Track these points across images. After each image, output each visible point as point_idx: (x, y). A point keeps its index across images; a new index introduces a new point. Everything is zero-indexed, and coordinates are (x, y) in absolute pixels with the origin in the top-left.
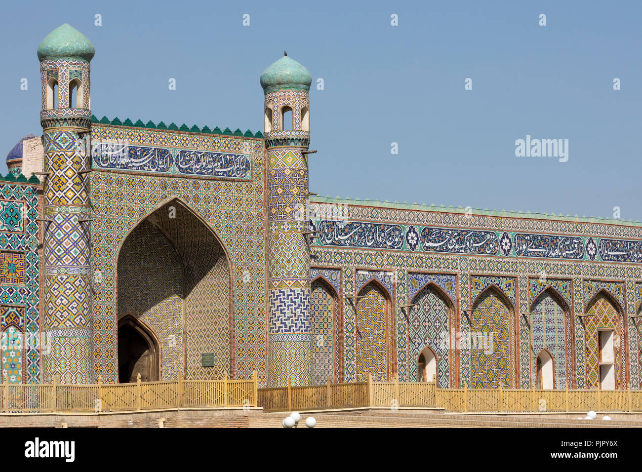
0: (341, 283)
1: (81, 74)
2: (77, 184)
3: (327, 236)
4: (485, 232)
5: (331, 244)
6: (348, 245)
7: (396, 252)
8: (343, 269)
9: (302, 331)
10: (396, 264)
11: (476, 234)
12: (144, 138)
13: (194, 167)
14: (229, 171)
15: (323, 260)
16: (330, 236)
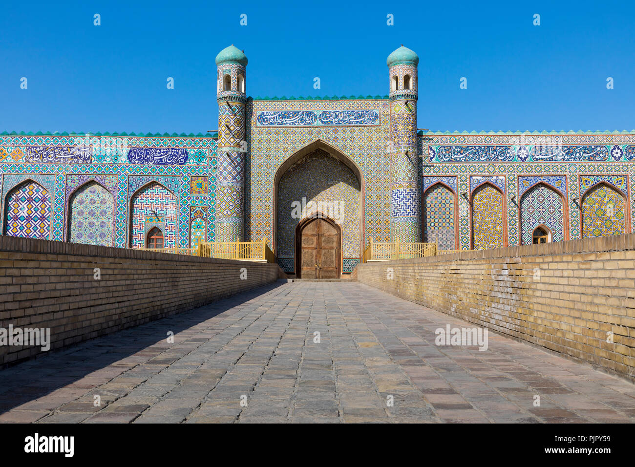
0: (457, 185)
1: (230, 71)
2: (227, 134)
3: (445, 156)
4: (595, 146)
5: (448, 161)
6: (463, 160)
7: (507, 163)
8: (459, 176)
9: (404, 215)
10: (507, 171)
11: (585, 148)
12: (295, 106)
13: (334, 120)
14: (361, 121)
15: (441, 171)
16: (447, 156)
